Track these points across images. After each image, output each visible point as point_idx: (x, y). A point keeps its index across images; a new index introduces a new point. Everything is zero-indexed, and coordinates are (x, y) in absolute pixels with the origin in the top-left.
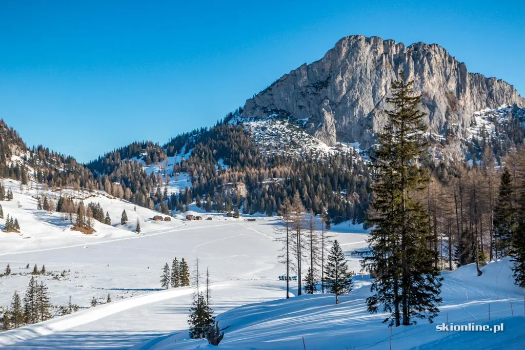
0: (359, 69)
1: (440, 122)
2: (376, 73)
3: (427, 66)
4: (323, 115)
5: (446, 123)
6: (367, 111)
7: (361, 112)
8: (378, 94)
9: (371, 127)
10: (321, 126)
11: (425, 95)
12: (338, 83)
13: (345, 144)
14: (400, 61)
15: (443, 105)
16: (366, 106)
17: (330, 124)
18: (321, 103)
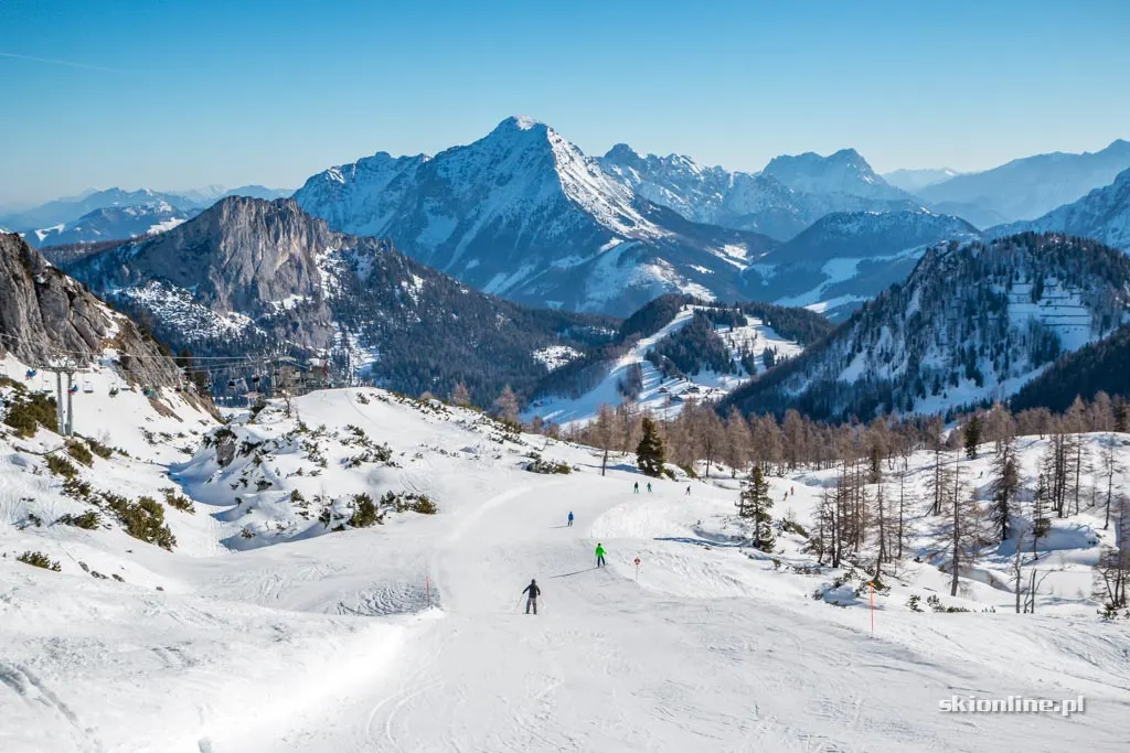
0: (240, 232)
1: (306, 283)
2: (254, 237)
3: (293, 227)
4: (214, 286)
5: (311, 284)
6: (250, 278)
7: (245, 279)
8: (257, 260)
9: (258, 296)
10: (214, 297)
11: (292, 256)
12: (222, 249)
13: (237, 315)
14: (269, 221)
15: (305, 267)
16: (248, 273)
17: (221, 295)
18: (206, 269)
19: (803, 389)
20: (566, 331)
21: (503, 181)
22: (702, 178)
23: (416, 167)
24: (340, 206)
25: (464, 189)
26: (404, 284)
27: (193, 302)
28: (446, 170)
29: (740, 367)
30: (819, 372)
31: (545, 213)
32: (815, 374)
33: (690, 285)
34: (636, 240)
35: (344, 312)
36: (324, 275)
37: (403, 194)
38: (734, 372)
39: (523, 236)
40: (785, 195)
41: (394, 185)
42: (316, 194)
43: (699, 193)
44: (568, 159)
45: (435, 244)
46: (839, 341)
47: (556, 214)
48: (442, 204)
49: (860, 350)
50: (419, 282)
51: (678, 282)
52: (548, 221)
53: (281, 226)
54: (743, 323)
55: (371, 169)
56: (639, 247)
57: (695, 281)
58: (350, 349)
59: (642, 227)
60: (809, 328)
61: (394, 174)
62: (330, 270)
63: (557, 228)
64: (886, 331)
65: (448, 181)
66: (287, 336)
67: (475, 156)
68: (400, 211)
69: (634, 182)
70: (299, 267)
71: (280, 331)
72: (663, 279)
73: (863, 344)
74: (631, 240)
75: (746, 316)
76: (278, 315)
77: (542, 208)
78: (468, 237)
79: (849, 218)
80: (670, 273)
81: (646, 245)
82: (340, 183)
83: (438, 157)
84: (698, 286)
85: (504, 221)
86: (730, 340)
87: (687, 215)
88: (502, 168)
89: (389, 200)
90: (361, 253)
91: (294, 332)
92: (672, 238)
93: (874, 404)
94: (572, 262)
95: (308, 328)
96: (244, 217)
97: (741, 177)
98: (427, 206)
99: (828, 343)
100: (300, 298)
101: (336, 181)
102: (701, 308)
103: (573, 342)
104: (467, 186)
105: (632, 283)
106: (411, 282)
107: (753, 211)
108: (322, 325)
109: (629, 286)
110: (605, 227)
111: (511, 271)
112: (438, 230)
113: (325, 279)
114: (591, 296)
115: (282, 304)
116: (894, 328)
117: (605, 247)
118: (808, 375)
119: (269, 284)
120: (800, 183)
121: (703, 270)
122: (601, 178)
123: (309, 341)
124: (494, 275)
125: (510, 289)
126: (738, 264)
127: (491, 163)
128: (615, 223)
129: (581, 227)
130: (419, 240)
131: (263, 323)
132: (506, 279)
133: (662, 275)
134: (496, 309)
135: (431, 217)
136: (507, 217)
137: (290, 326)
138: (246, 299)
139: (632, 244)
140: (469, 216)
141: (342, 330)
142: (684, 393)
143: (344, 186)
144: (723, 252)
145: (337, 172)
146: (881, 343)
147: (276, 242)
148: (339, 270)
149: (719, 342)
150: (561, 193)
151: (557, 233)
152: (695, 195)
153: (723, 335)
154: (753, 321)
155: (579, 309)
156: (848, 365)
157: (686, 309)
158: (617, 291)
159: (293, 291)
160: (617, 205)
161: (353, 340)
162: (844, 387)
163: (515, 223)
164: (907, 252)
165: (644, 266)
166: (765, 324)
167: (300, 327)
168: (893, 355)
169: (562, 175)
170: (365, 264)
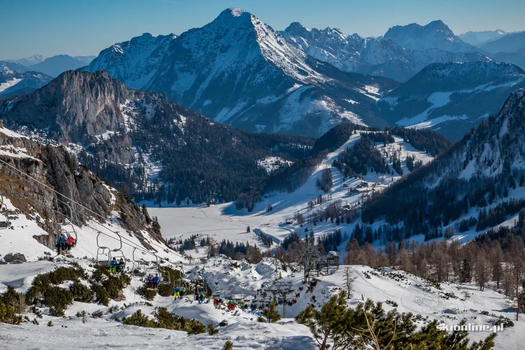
0: (74, 93)
1: (116, 124)
2: (83, 96)
3: (106, 88)
4: (60, 127)
5: (119, 124)
6: (81, 121)
7: (79, 122)
8: (85, 110)
9: (87, 133)
10: (60, 134)
11: (106, 106)
12: (64, 104)
13: (74, 145)
14: (92, 85)
15: (114, 112)
16: (81, 118)
17: (65, 132)
18: (54, 117)
19: (437, 184)
20: (276, 147)
21: (224, 49)
22: (347, 42)
23: (168, 42)
24: (121, 68)
25: (199, 55)
26: (175, 121)
27: (47, 138)
28: (188, 43)
29: (392, 169)
30: (446, 173)
31: (251, 69)
32: (443, 174)
33: (346, 112)
34: (310, 85)
35: (139, 140)
36: (126, 117)
37: (161, 59)
38: (389, 173)
39: (238, 83)
40: (399, 52)
41: (155, 54)
42: (106, 61)
43: (346, 52)
44: (264, 34)
45: (183, 90)
46: (457, 153)
47: (259, 69)
48: (186, 65)
49: (471, 159)
50: (183, 119)
51: (338, 111)
52: (253, 74)
53: (99, 87)
54: (392, 141)
55: (140, 44)
56: (312, 89)
57: (348, 109)
58: (144, 163)
59: (313, 76)
60: (433, 142)
61: (154, 47)
62: (129, 114)
63: (259, 79)
64: (487, 146)
65: (189, 50)
66: (106, 157)
67: (205, 35)
68: (160, 70)
69: (304, 46)
70: (111, 113)
71: (101, 153)
72: (329, 109)
73: (473, 155)
74: (307, 85)
75: (393, 136)
76: (100, 144)
77: (249, 66)
78: (204, 86)
79: (444, 66)
80: (333, 105)
81: (316, 88)
82: (121, 54)
83: (184, 35)
84: (351, 112)
85: (226, 75)
86: (385, 152)
87: (339, 66)
88: (223, 42)
89: (152, 63)
90: (148, 103)
91: (110, 154)
92: (332, 82)
93: (483, 193)
94: (270, 100)
95: (118, 151)
96: (77, 83)
97: (371, 40)
98: (176, 67)
99: (450, 153)
100: (112, 133)
101: (118, 52)
102: (365, 132)
103: (281, 154)
104: (201, 53)
105: (309, 112)
106: (179, 120)
107: (379, 62)
108: (126, 149)
109: (307, 114)
110: (290, 77)
111: (231, 107)
112: (184, 82)
113: (126, 120)
114: (283, 121)
115: (102, 137)
116: (492, 143)
117: (291, 90)
118: (439, 175)
119: (93, 124)
120: (408, 44)
121: (353, 102)
122: (285, 46)
123: (119, 159)
124: (221, 109)
125: (231, 118)
126: (373, 97)
127: (217, 38)
128: (296, 74)
129: (274, 77)
130: (173, 88)
131: (91, 149)
132: (229, 112)
133: (328, 106)
134: (231, 134)
135: (179, 74)
136: (228, 72)
137: (107, 151)
138: (80, 135)
139: (308, 88)
140: (204, 73)
141: (139, 151)
142: (358, 187)
143: (124, 55)
144: (365, 90)
145: (119, 47)
146: (485, 153)
147: (97, 98)
148: (134, 114)
149: (378, 153)
150: (261, 56)
151: (259, 81)
152: (343, 53)
153: (380, 149)
154: (398, 140)
155: (276, 130)
156: (464, 168)
157: (355, 133)
158: (300, 117)
159: (108, 128)
160: (297, 63)
161: (146, 158)
162: (463, 182)
163: (233, 76)
164: (481, 87)
165: (316, 101)
166: (405, 141)
167: (113, 151)
168: (493, 161)
169: (261, 44)
170: (150, 109)
